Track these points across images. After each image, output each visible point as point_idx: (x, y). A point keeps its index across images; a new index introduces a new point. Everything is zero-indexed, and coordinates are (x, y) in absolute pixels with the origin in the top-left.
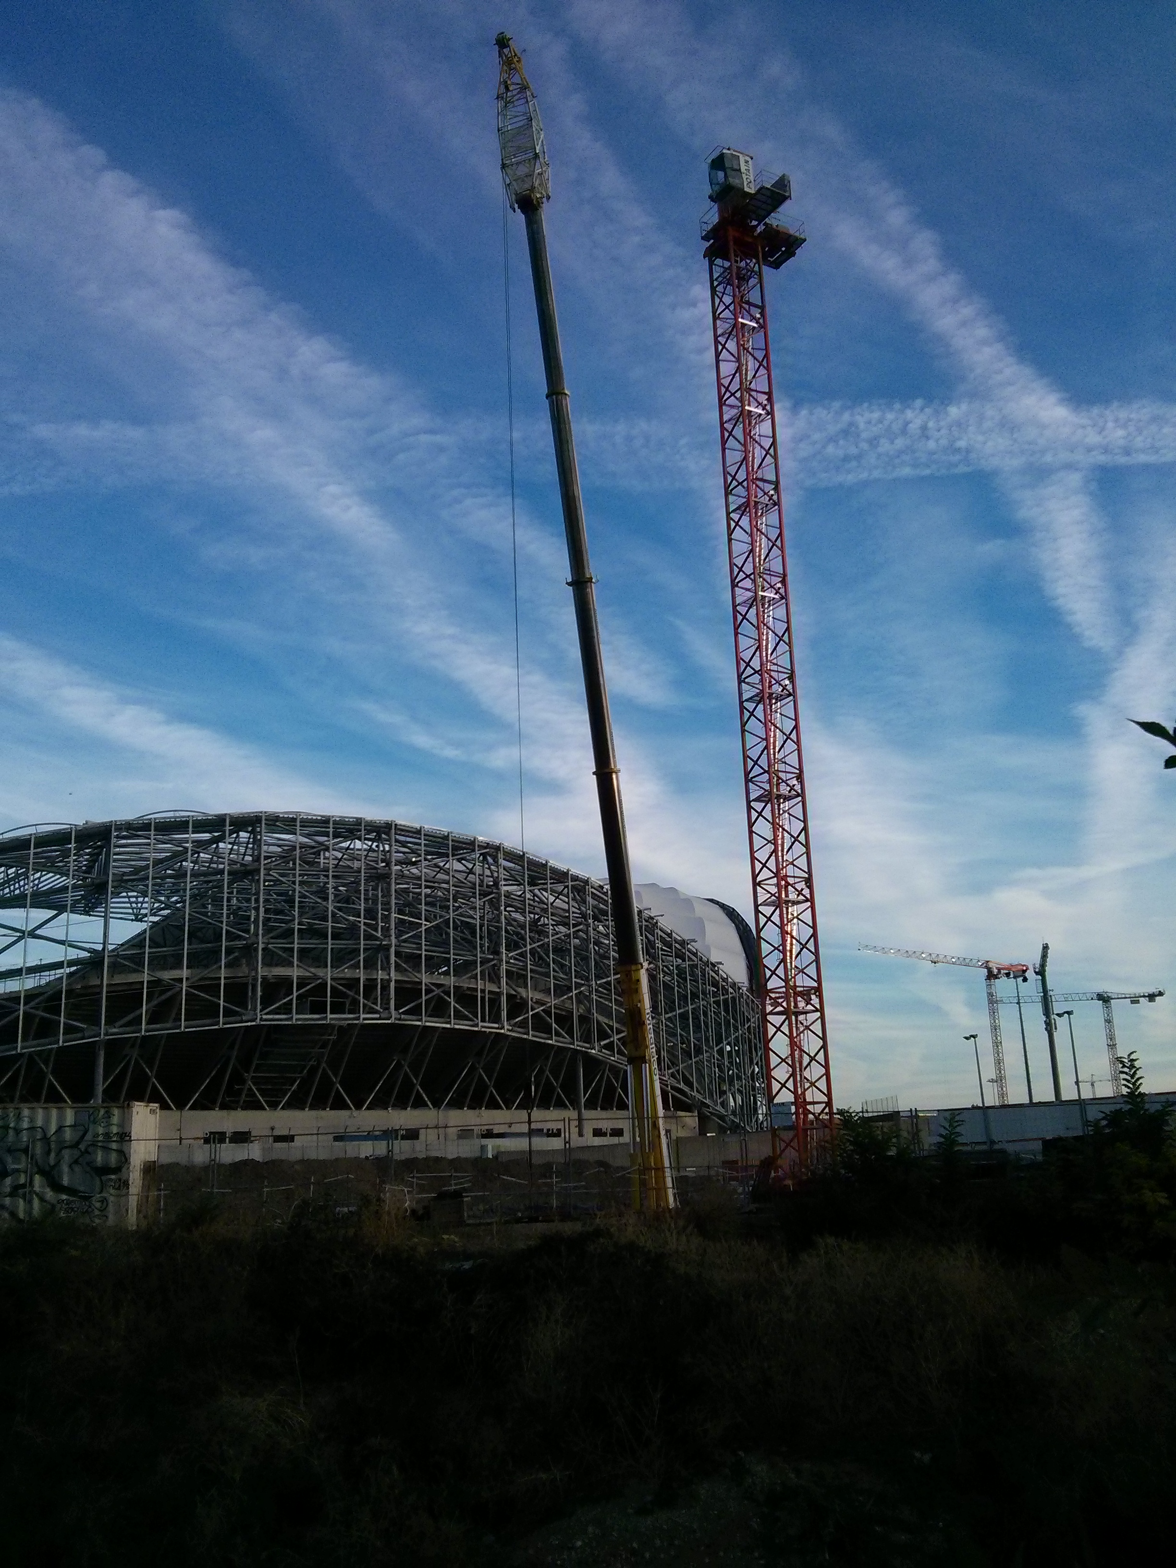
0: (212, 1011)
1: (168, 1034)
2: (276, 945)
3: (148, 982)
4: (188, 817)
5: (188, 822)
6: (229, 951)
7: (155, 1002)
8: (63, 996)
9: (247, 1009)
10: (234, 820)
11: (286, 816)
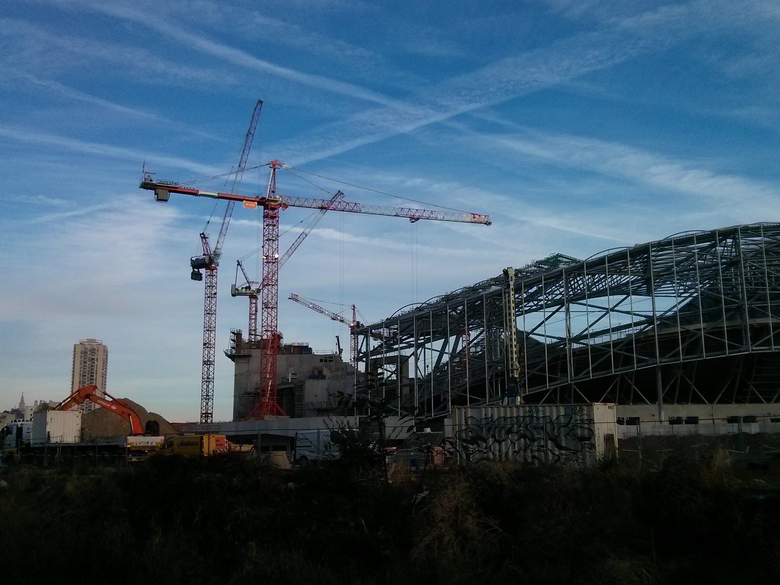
0: (721, 347)
1: (698, 360)
2: (757, 305)
3: (681, 332)
4: (693, 234)
5: (693, 237)
6: (727, 310)
7: (686, 343)
8: (634, 343)
9: (743, 345)
10: (721, 232)
11: (754, 226)
